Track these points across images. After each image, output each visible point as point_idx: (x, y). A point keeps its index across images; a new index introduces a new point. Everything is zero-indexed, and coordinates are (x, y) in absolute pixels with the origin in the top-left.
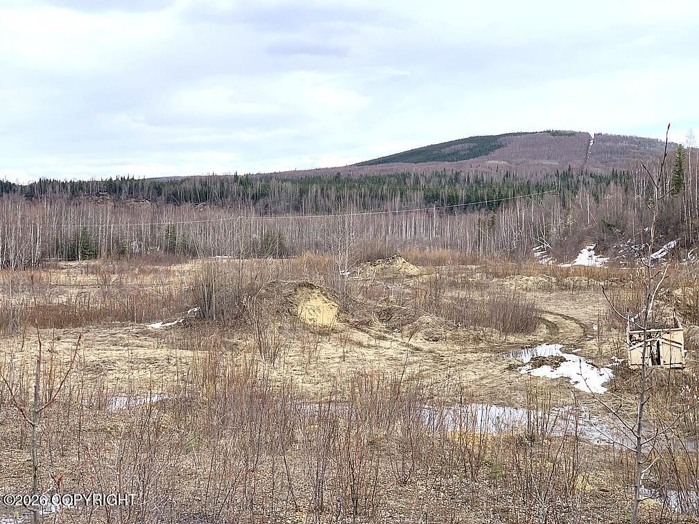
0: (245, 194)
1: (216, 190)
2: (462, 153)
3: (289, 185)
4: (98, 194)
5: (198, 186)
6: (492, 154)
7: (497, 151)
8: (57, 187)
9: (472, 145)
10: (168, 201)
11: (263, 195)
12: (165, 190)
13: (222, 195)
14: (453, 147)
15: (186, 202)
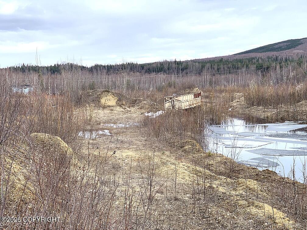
0: (178, 68)
1: (166, 67)
2: (283, 47)
3: (197, 64)
4: (118, 70)
5: (159, 65)
6: (297, 47)
7: (299, 46)
8: (102, 68)
9: (288, 44)
10: (146, 72)
11: (186, 68)
12: (145, 67)
13: (168, 69)
14: (279, 45)
15: (153, 72)
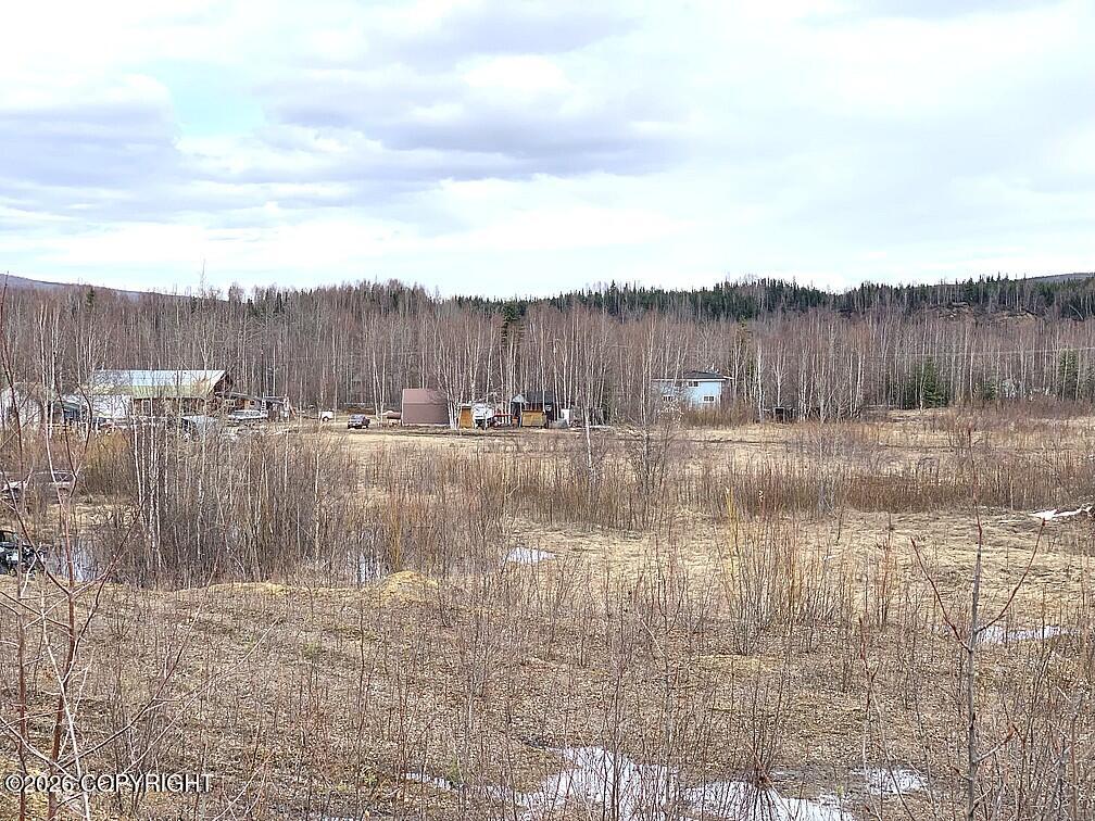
4: (950, 306)
8: (888, 297)
10: (1063, 313)
12: (1059, 296)
